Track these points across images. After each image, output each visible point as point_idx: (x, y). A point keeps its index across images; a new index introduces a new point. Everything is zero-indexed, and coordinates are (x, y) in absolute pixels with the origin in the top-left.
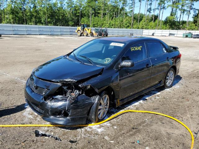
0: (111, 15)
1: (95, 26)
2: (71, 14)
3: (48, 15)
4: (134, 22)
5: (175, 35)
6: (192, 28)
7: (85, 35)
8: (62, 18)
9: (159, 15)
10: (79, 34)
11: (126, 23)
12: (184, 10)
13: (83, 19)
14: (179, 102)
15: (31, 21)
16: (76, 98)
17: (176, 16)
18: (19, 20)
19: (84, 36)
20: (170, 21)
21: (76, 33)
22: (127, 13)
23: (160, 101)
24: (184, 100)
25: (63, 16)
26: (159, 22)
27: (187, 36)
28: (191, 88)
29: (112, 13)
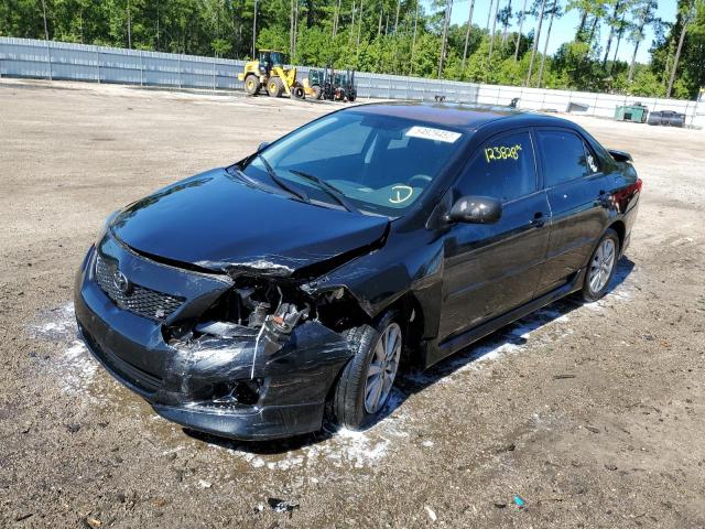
0: (368, 26)
1: (309, 60)
2: (223, 12)
3: (134, 8)
4: (450, 56)
5: (590, 111)
6: (647, 88)
7: (273, 90)
8: (187, 25)
9: (535, 38)
10: (252, 88)
11: (418, 58)
12: (623, 23)
13: (264, 32)
14: (636, 352)
15: (68, 29)
16: (289, 334)
17: (593, 43)
18: (22, 23)
19: (268, 95)
20: (574, 61)
21: (239, 82)
22: (425, 22)
23: (572, 348)
24: (655, 345)
25: (191, 17)
26: (535, 61)
27: (627, 117)
28: (673, 303)
29: (371, 18)
